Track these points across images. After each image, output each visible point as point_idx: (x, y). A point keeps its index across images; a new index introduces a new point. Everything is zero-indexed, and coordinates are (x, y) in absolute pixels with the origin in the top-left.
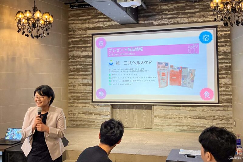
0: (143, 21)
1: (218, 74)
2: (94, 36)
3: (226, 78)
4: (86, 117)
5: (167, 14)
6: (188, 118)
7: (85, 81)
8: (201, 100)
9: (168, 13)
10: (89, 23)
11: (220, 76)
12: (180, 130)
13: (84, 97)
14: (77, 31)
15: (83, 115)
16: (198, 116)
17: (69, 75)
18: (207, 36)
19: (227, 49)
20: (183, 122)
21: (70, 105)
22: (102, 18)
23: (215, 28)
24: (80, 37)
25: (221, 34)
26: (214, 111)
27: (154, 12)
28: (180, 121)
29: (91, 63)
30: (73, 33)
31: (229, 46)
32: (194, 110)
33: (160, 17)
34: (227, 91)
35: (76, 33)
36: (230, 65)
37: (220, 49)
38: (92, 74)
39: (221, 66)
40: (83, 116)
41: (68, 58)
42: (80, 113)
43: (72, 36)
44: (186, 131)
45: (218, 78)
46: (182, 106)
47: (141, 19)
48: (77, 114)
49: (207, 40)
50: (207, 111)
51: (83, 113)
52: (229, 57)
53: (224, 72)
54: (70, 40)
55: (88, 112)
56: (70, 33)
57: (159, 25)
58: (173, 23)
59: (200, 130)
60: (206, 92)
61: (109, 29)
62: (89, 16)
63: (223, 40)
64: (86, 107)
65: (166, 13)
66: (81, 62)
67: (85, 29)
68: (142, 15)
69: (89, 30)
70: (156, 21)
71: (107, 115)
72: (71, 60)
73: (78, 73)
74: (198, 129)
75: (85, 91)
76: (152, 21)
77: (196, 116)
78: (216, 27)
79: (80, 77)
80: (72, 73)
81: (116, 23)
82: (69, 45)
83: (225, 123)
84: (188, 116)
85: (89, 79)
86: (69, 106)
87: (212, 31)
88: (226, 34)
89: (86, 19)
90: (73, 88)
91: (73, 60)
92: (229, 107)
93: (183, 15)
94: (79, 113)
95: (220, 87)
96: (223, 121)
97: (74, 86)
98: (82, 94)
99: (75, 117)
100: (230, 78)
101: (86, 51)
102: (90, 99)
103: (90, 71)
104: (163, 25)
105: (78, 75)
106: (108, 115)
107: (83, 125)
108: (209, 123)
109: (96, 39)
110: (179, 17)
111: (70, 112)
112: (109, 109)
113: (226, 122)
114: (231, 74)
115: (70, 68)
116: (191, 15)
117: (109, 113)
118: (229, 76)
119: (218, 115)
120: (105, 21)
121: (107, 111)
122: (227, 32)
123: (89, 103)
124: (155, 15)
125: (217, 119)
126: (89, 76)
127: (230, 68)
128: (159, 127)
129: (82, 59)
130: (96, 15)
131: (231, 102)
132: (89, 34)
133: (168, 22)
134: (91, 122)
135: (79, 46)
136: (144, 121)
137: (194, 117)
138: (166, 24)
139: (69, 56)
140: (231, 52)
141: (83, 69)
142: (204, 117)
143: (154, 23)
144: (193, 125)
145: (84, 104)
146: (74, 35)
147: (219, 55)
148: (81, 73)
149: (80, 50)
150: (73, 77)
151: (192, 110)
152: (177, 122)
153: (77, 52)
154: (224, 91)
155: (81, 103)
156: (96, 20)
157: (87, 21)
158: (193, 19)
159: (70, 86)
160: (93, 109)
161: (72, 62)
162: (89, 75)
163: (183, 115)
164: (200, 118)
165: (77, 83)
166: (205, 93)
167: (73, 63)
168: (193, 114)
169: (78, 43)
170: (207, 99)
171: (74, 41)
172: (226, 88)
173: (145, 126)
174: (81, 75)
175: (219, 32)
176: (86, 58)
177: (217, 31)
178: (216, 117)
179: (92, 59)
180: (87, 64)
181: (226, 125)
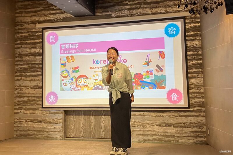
0: (101, 12)
1: (187, 73)
2: (44, 30)
3: (197, 77)
4: (34, 126)
5: (127, 5)
6: (153, 126)
7: (33, 83)
8: (167, 103)
9: (129, 3)
10: (38, 15)
11: (189, 75)
12: (144, 140)
13: (32, 101)
14: (25, 24)
15: (31, 123)
16: (165, 123)
17: (16, 76)
18: (174, 29)
19: (197, 43)
20: (148, 131)
21: (16, 111)
22: (53, 10)
23: (183, 20)
24: (28, 32)
25: (190, 26)
26: (184, 117)
27: (113, 2)
28: (145, 129)
29: (41, 62)
30: (20, 27)
31: (199, 40)
32: (161, 116)
33: (120, 8)
34: (198, 93)
35: (23, 27)
36: (201, 62)
37: (189, 44)
38: (42, 75)
39: (191, 63)
40: (31, 125)
41: (14, 56)
42: (28, 121)
43: (20, 31)
44: (151, 141)
45: (188, 78)
46: (146, 112)
47: (99, 10)
48: (24, 123)
49: (173, 33)
50: (175, 117)
51: (31, 122)
52: (200, 53)
53: (194, 70)
54: (17, 36)
55: (37, 119)
56: (17, 28)
57: (119, 17)
58: (134, 15)
59: (168, 140)
60: (174, 94)
61: (62, 22)
62: (39, 7)
63: (192, 33)
64: (34, 113)
65: (126, 3)
66: (29, 61)
67: (34, 23)
68: (99, 5)
69: (39, 23)
70: (115, 12)
71: (58, 123)
72: (17, 59)
73: (26, 74)
74: (166, 139)
75: (33, 95)
76: (110, 13)
77: (162, 123)
78: (184, 18)
79: (28, 79)
80: (19, 74)
81: (69, 15)
82: (16, 41)
83: (196, 132)
84: (154, 123)
85: (38, 80)
86: (15, 113)
87: (179, 23)
88: (196, 26)
89: (36, 12)
90: (20, 92)
91: (20, 59)
92: (201, 112)
93: (146, 5)
94: (26, 121)
95: (190, 88)
96: (195, 129)
97: (21, 89)
98: (30, 98)
99: (21, 125)
100: (201, 78)
101: (34, 48)
102: (39, 105)
103: (39, 72)
104: (123, 16)
105: (26, 76)
106: (60, 123)
107: (32, 135)
108: (179, 131)
109: (47, 33)
110: (142, 8)
111: (16, 120)
112: (61, 116)
113: (198, 130)
114: (203, 73)
115: (17, 68)
116: (155, 5)
117: (61, 121)
118: (200, 75)
119: (188, 121)
120: (57, 13)
121: (59, 118)
122: (197, 24)
123: (38, 109)
124: (113, 6)
125: (187, 126)
126: (38, 77)
127: (201, 66)
129: (31, 58)
130: (47, 6)
131: (203, 106)
132: (39, 28)
133: (129, 14)
134: (40, 131)
135: (27, 42)
136: (102, 130)
137: (160, 124)
138: (127, 16)
139: (16, 54)
140: (202, 47)
141: (31, 68)
142: (172, 124)
143: (113, 14)
144: (160, 134)
145: (32, 110)
146: (21, 29)
147: (188, 51)
148: (29, 74)
149: (28, 46)
150: (19, 78)
151: (158, 116)
152: (140, 130)
153: (25, 49)
154: (195, 93)
155: (29, 109)
156: (47, 12)
157: (36, 14)
158: (158, 9)
159: (17, 89)
160: (42, 115)
161: (18, 61)
162: (39, 75)
163: (148, 122)
164: (168, 125)
165: (24, 85)
166: (172, 96)
167: (20, 62)
168: (159, 120)
169: (26, 38)
170: (175, 102)
171: (22, 36)
172: (197, 89)
173: (103, 135)
174: (29, 76)
175: (188, 25)
176: (35, 56)
177: (185, 23)
178: (186, 124)
179: (41, 57)
180: (36, 62)
181: (198, 134)
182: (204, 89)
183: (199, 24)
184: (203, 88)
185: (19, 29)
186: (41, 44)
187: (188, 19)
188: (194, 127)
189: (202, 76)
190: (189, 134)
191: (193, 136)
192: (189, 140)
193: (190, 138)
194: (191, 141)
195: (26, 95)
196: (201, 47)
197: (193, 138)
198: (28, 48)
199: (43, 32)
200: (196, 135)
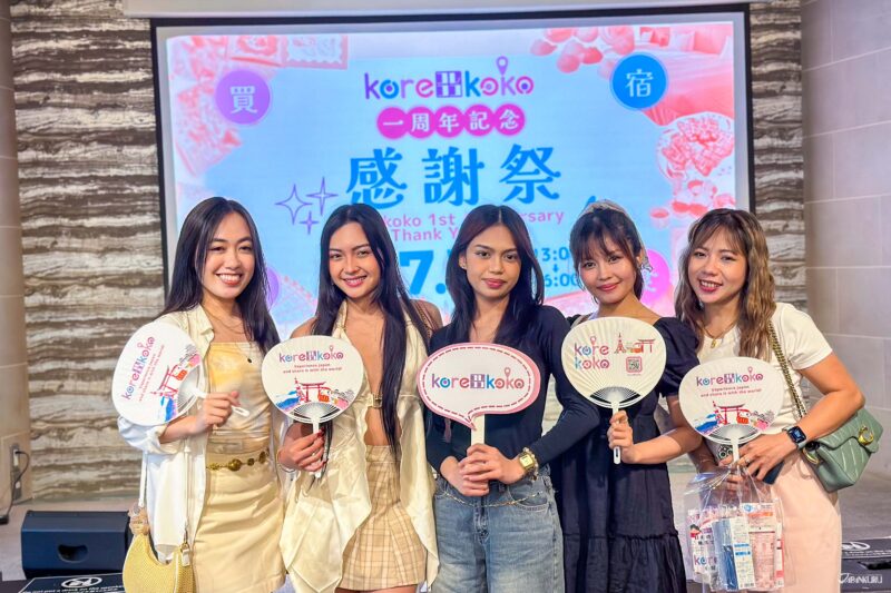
2: (159, 29)
3: (785, 231)
7: (117, 264)
13: (113, 340)
17: (27, 233)
19: (787, 105)
21: (35, 386)
23: (742, 14)
24: (76, 35)
25: (763, 39)
29: (152, 172)
30: (36, 10)
31: (796, 94)
34: (785, 288)
35: (52, 11)
36: (801, 175)
37: (761, 107)
38: (160, 226)
39: (764, 179)
41: (12, 140)
42: (99, 424)
43: (32, 26)
48: (79, 433)
52: (796, 142)
53: (774, 206)
54: (22, 48)
56: (16, 11)
63: (770, 67)
66: (90, 164)
72: (29, 155)
73: (78, 222)
75: (119, 315)
78: (745, 8)
79: (91, 243)
80: (41, 222)
82: (17, 73)
85: (142, 250)
86: (33, 395)
88: (784, 43)
90: (50, 301)
91: (43, 156)
94: (91, 425)
97: (55, 287)
98: (102, 328)
100: (799, 233)
101: (115, 107)
103: (143, 212)
105: (79, 232)
107: (119, 484)
109: (174, 44)
111: (41, 426)
114: (803, 215)
115: (30, 194)
118: (794, 225)
122: (789, 35)
126: (140, 236)
127: (798, 191)
129: (95, 151)
132: (132, 19)
135: (74, 81)
139: (21, 133)
140: (807, 122)
141: (102, 199)
146: (42, 18)
147: (755, 134)
148: (94, 222)
149: (83, 99)
150: (46, 241)
153: (67, 112)
155: (101, 375)
159: (35, 290)
161: (35, 163)
165: (73, 272)
167: (46, 170)
169: (67, 61)
171: (46, 53)
172: (784, 275)
174: (97, 232)
175: (758, 34)
176: (120, 144)
177: (748, 28)
179: (153, 149)
180: (124, 173)
182: (808, 273)
183: (798, 35)
184: (802, 270)
185: (27, 18)
186: (148, 93)
187: (758, 12)
189: (803, 228)
195: (84, 316)
196: (800, 122)
198: (82, 107)
199: (153, 37)
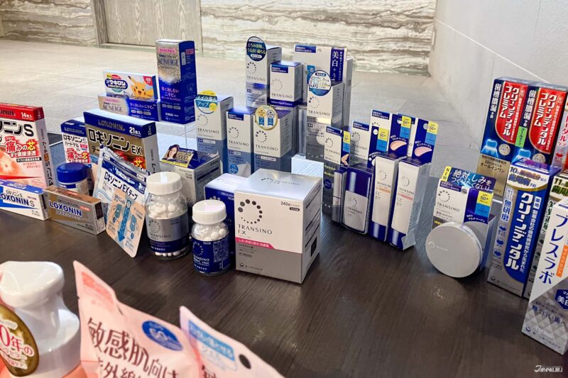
4: (37, 11)
6: (294, 19)
15: (30, 4)
16: (325, 12)
20: (282, 32)
28: (273, 28)
40: (30, 9)
71: (83, 6)
77: (318, 12)
83: (406, 39)
84: (297, 12)
96: (402, 32)
99: (13, 10)
106: (87, 6)
108: (358, 36)
113: (412, 34)
117: (87, 1)
119: (386, 8)
125: (382, 22)
128: (215, 47)
134: (51, 25)
136: (181, 27)
137: (313, 15)
142: (342, 14)
144: (310, 41)
152: (263, 30)
163: (282, 7)
164: (332, 19)
178: (381, 17)
181: (407, 45)
188: (401, 25)
190: (384, 46)
191: (394, 52)
192: (383, 60)
193: (385, 56)
194: (386, 64)
197: (392, 57)
200: (402, 49)
